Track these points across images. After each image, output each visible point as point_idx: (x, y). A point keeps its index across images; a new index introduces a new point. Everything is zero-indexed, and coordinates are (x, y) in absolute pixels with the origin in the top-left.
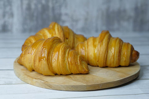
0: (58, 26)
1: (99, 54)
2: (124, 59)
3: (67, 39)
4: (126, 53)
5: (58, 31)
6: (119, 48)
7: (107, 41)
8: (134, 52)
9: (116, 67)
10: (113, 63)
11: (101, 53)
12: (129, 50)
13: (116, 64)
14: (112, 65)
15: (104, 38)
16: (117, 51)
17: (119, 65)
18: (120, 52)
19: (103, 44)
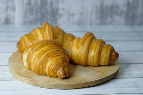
1: (80, 55)
2: (103, 60)
4: (105, 54)
6: (99, 50)
7: (88, 43)
8: (113, 54)
9: (96, 66)
10: (93, 63)
11: (82, 54)
12: (109, 52)
13: (96, 64)
14: (92, 65)
15: (86, 40)
16: (97, 53)
17: (98, 65)
18: (100, 53)
19: (84, 46)
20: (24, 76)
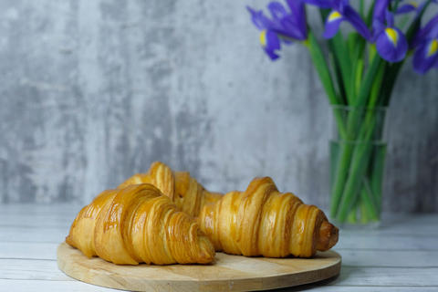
0: (164, 169)
1: (241, 225)
2: (299, 239)
3: (181, 197)
4: (303, 225)
5: (163, 178)
6: (288, 212)
7: (261, 197)
8: (324, 227)
9: (281, 258)
10: (273, 245)
11: (245, 222)
12: (312, 220)
13: (281, 248)
14: (271, 252)
15: (255, 190)
16: (282, 220)
17: (287, 254)
18: (289, 222)
19: (250, 202)
20: (95, 269)
